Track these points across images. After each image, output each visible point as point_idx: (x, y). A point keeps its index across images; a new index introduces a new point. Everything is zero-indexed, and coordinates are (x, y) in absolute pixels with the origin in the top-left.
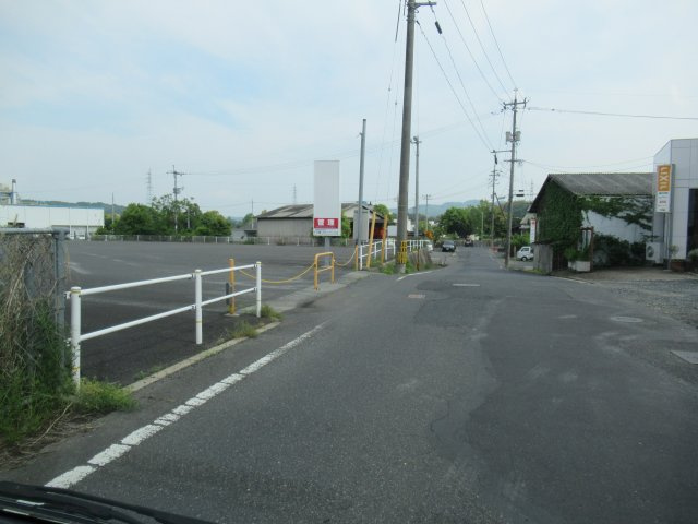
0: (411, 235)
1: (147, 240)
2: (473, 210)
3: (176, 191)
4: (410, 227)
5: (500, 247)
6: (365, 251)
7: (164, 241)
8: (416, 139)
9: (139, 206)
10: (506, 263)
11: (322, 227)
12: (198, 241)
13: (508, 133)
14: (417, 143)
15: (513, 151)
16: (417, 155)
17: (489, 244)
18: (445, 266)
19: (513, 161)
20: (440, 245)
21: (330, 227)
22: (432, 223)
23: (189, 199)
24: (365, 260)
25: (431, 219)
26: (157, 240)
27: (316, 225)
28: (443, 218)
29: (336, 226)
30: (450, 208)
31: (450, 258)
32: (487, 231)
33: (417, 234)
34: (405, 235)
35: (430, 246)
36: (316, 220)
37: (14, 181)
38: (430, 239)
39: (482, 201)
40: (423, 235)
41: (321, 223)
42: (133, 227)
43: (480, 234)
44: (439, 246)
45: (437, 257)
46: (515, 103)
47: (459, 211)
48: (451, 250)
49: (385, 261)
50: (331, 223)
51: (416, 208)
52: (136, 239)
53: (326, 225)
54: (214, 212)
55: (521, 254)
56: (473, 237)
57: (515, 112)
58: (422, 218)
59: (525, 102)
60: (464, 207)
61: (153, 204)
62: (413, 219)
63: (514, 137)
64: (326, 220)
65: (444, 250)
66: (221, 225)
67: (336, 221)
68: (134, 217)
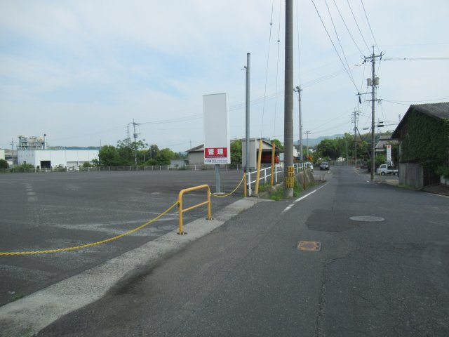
0: (297, 159)
1: (116, 170)
2: (340, 140)
3: (135, 136)
4: (295, 153)
5: (362, 165)
6: (254, 177)
7: (126, 170)
8: (297, 88)
9: (110, 147)
10: (372, 178)
11: (212, 156)
12: (148, 169)
13: (368, 80)
14: (299, 91)
15: (373, 93)
16: (300, 100)
17: (353, 164)
18: (324, 182)
19: (373, 101)
20: (319, 165)
21: (220, 156)
22: (311, 150)
23: (142, 141)
24: (253, 185)
25: (310, 148)
26: (122, 169)
27: (207, 155)
28: (319, 147)
29: (225, 155)
30: (323, 139)
31: (327, 175)
32: (350, 154)
33: (302, 158)
34: (292, 159)
35: (312, 167)
36: (207, 150)
37: (45, 135)
38: (311, 161)
39: (346, 134)
40: (306, 159)
41: (211, 152)
42: (107, 161)
43: (345, 157)
44: (317, 166)
45: (317, 174)
46: (373, 56)
47: (330, 142)
48: (327, 169)
49: (275, 184)
50: (221, 152)
51: (300, 141)
52: (108, 170)
53: (216, 154)
54: (167, 149)
55: (380, 170)
56: (341, 159)
57: (374, 63)
58: (305, 148)
59: (381, 55)
60: (334, 139)
61: (118, 146)
62: (298, 148)
63: (374, 82)
64: (216, 150)
65: (322, 169)
66: (164, 158)
67: (225, 150)
68: (106, 154)
